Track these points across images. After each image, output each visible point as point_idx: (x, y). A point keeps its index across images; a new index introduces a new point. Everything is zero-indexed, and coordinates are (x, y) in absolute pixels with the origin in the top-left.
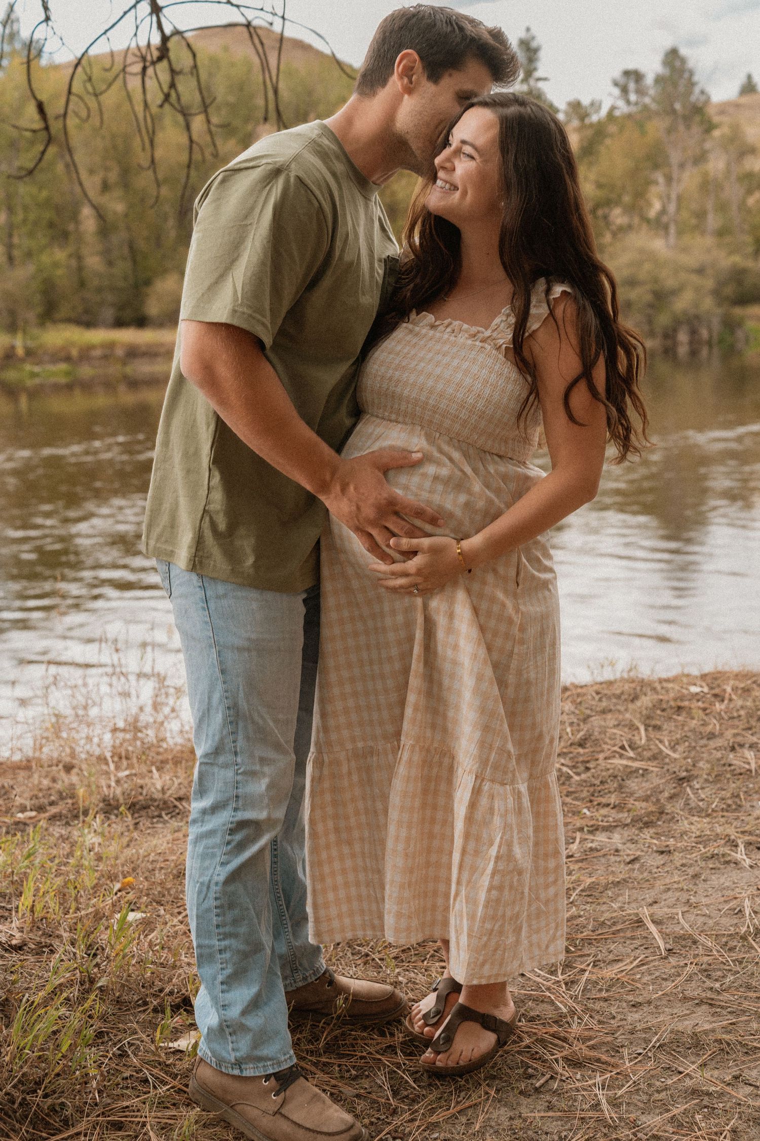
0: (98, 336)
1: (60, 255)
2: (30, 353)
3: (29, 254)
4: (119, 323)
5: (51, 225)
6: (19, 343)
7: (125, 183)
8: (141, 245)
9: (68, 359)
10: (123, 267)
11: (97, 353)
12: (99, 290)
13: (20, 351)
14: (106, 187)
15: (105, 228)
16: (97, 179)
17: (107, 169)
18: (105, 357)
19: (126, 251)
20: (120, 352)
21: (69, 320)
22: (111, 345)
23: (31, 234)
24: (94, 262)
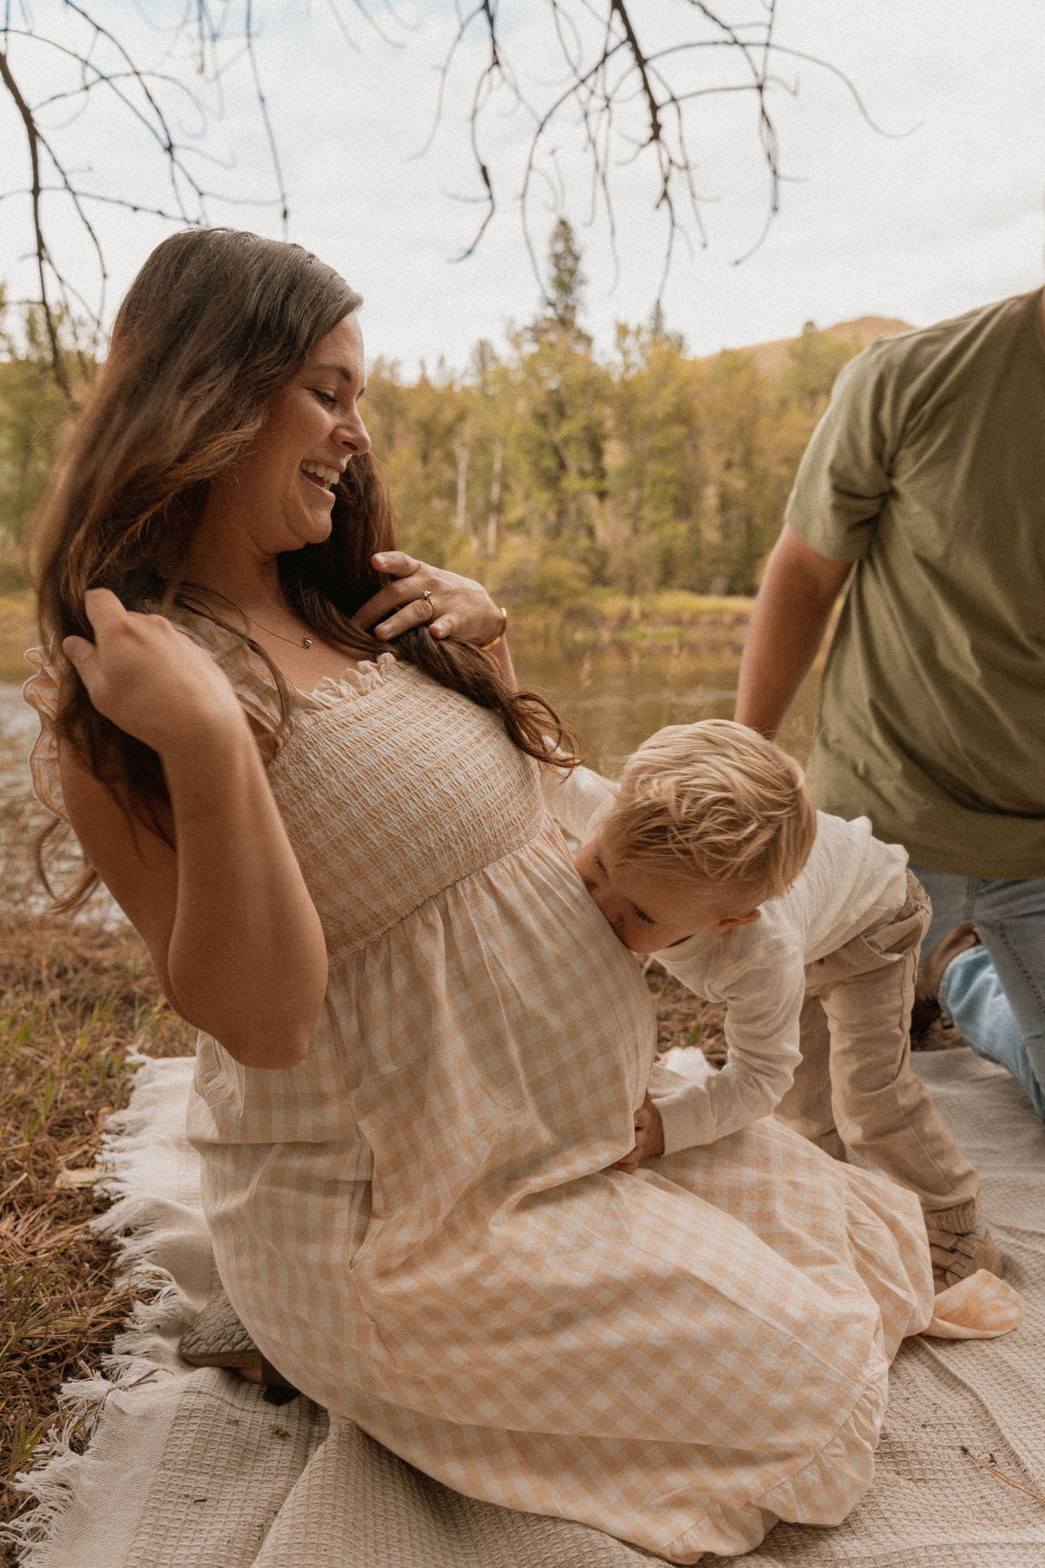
0: (710, 603)
1: (683, 528)
2: (645, 616)
3: (654, 526)
4: (730, 592)
5: (675, 500)
6: (636, 606)
7: (747, 463)
8: (758, 520)
9: (678, 622)
10: (738, 541)
11: (705, 619)
12: (714, 561)
13: (636, 614)
14: (729, 465)
15: (725, 504)
16: (722, 457)
17: (733, 449)
18: (713, 623)
19: (742, 528)
20: (728, 619)
21: (683, 587)
22: (720, 612)
23: (657, 508)
24: (711, 535)
